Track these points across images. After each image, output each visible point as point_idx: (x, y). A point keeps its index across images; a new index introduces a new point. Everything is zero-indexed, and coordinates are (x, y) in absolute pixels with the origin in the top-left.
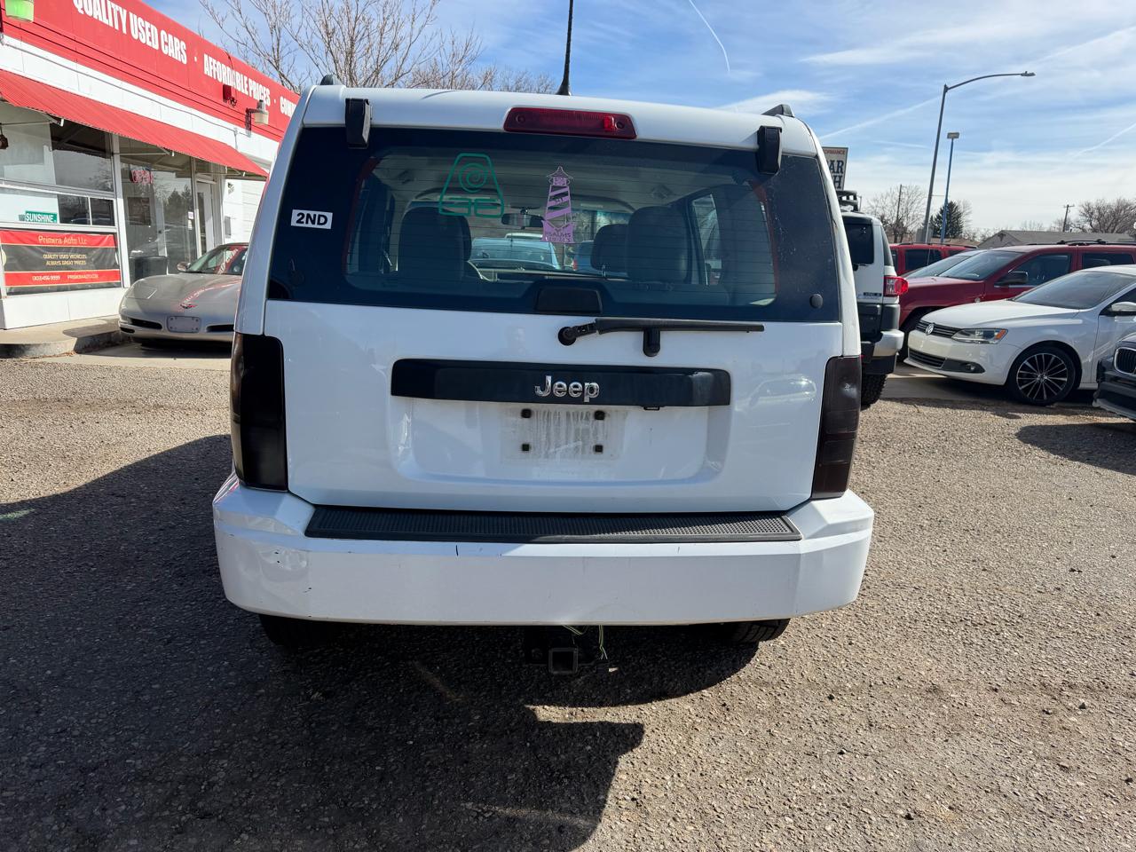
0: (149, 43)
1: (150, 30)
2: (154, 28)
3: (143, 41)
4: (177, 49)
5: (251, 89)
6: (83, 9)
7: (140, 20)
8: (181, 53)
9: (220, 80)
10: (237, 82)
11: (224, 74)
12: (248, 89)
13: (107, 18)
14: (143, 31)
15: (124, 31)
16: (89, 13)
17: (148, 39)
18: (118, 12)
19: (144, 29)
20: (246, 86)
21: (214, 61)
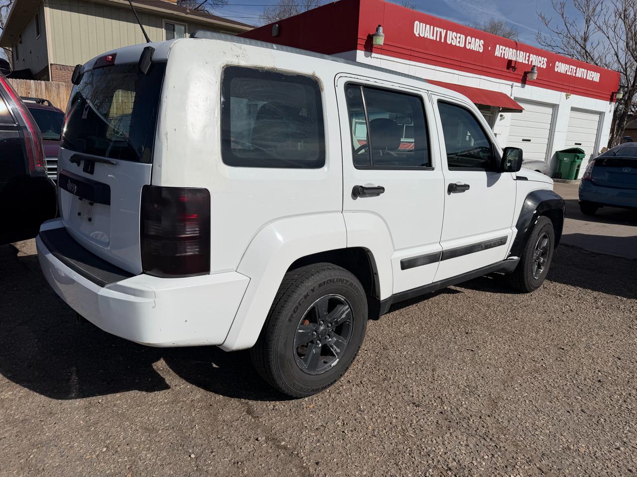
0: (458, 45)
1: (460, 38)
2: (463, 37)
3: (454, 44)
4: (477, 45)
5: (531, 60)
6: (419, 34)
7: (454, 33)
8: (480, 46)
9: (506, 58)
10: (520, 57)
11: (510, 54)
12: (528, 60)
13: (433, 36)
14: (455, 39)
15: (443, 41)
16: (422, 36)
17: (458, 42)
18: (441, 32)
19: (456, 38)
20: (527, 58)
21: (504, 48)
